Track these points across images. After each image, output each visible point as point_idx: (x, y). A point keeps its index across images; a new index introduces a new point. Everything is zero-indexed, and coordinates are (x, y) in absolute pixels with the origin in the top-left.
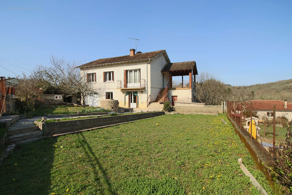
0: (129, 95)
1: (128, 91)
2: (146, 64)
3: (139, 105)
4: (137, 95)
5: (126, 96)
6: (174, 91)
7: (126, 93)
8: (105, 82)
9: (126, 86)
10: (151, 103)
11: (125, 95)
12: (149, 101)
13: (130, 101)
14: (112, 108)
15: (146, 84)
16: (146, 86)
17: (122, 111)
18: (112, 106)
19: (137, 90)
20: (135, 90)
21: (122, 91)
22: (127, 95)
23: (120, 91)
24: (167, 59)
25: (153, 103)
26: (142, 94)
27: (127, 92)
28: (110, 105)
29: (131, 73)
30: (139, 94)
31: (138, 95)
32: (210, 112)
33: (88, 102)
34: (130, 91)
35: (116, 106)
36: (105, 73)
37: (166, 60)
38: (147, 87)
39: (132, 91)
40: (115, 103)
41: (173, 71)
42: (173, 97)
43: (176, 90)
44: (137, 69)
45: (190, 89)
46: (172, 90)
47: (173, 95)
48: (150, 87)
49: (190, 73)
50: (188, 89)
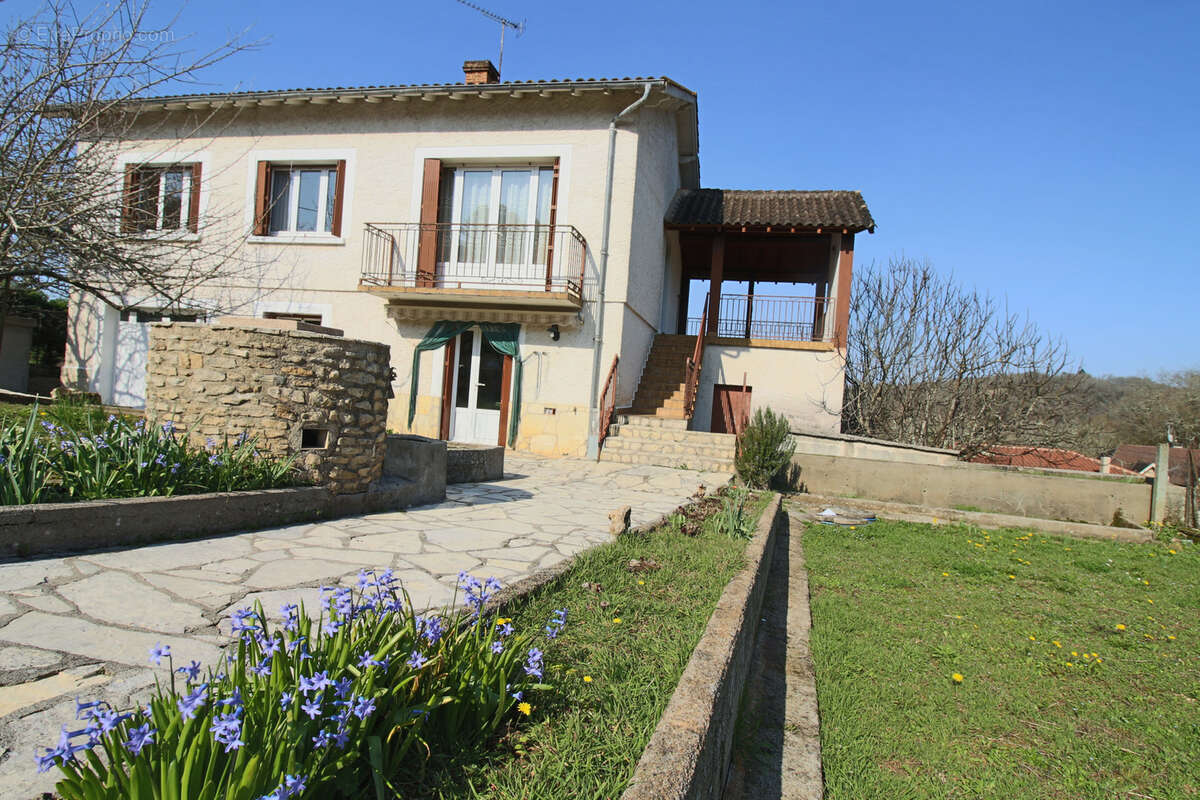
0: (450, 345)
1: (448, 317)
2: (605, 127)
3: (522, 426)
4: (517, 351)
5: (423, 354)
6: (734, 353)
7: (426, 331)
8: (268, 239)
9: (430, 275)
10: (621, 419)
11: (419, 341)
13: (455, 393)
14: (311, 438)
15: (589, 273)
16: (590, 292)
17: (424, 480)
18: (315, 416)
19: (515, 316)
20: (502, 316)
21: (401, 313)
22: (433, 346)
23: (384, 312)
24: (688, 160)
25: (635, 419)
26: (553, 350)
27: (437, 325)
28: (273, 391)
29: (474, 189)
30: (527, 342)
31: (525, 350)
32: (1060, 514)
33: (124, 377)
34: (460, 315)
35: (366, 419)
36: (275, 176)
37: (681, 167)
38: (602, 295)
39: (481, 315)
40: (359, 377)
41: (744, 230)
42: (724, 393)
43: (752, 350)
44: (530, 164)
45: (836, 349)
46: (720, 349)
47: (724, 380)
48: (625, 301)
49: (847, 253)
50: (825, 351)
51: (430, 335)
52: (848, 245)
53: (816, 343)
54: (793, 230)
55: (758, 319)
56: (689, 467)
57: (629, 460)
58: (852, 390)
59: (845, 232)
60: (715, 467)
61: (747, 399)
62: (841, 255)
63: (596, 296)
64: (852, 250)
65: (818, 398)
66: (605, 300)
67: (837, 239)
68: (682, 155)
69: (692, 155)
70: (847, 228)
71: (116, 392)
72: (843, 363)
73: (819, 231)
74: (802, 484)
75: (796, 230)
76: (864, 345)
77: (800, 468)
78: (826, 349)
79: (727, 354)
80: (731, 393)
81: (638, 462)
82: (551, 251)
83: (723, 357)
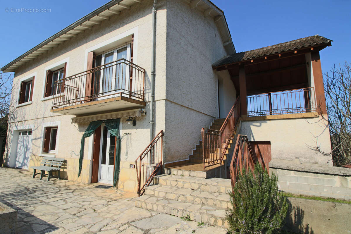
4: (119, 133)
5: (85, 139)
6: (258, 124)
7: (87, 128)
10: (167, 171)
11: (83, 133)
12: (158, 159)
13: (100, 157)
20: (109, 116)
22: (89, 135)
24: (228, 43)
25: (174, 171)
26: (134, 131)
27: (90, 124)
30: (123, 128)
31: (122, 132)
38: (154, 97)
41: (252, 61)
42: (256, 146)
43: (268, 122)
44: (126, 43)
45: (320, 116)
46: (250, 123)
47: (254, 139)
48: (165, 98)
49: (316, 61)
50: (313, 118)
51: (88, 130)
52: (316, 57)
53: (307, 113)
54: (280, 55)
55: (276, 108)
56: (192, 218)
57: (151, 208)
58: (335, 138)
59: (312, 49)
60: (212, 220)
61: (269, 148)
62: (312, 64)
63: (151, 99)
64: (319, 59)
65: (314, 145)
66: (156, 100)
67: (309, 56)
68: (224, 42)
69: (229, 41)
70: (313, 47)
71: (16, 161)
72: (327, 123)
73: (296, 52)
74: (307, 225)
75: (281, 55)
76: (337, 113)
77: (303, 212)
78: (313, 116)
79: (253, 125)
80: (259, 145)
81: (157, 211)
82: (131, 80)
83: (252, 127)
